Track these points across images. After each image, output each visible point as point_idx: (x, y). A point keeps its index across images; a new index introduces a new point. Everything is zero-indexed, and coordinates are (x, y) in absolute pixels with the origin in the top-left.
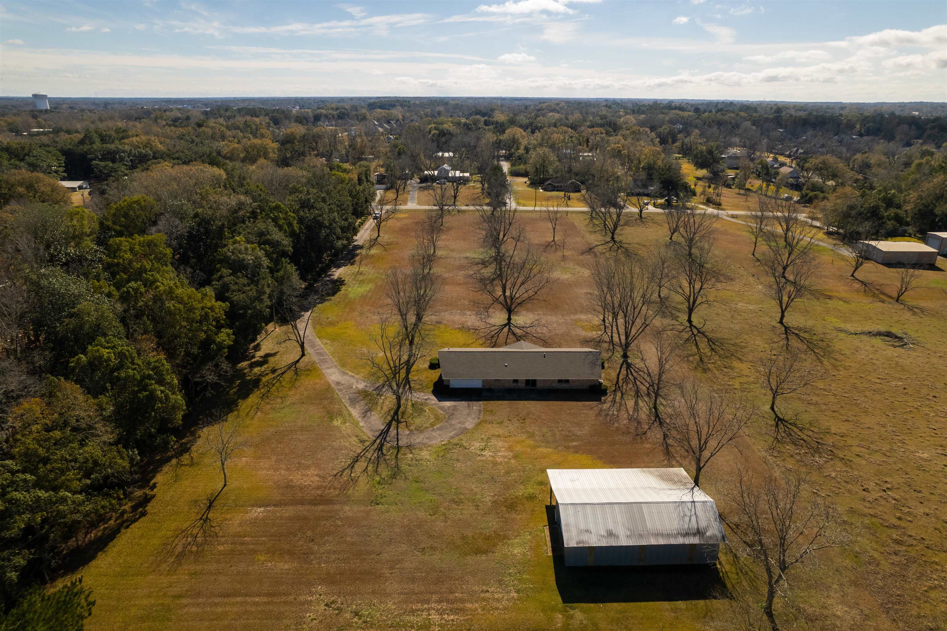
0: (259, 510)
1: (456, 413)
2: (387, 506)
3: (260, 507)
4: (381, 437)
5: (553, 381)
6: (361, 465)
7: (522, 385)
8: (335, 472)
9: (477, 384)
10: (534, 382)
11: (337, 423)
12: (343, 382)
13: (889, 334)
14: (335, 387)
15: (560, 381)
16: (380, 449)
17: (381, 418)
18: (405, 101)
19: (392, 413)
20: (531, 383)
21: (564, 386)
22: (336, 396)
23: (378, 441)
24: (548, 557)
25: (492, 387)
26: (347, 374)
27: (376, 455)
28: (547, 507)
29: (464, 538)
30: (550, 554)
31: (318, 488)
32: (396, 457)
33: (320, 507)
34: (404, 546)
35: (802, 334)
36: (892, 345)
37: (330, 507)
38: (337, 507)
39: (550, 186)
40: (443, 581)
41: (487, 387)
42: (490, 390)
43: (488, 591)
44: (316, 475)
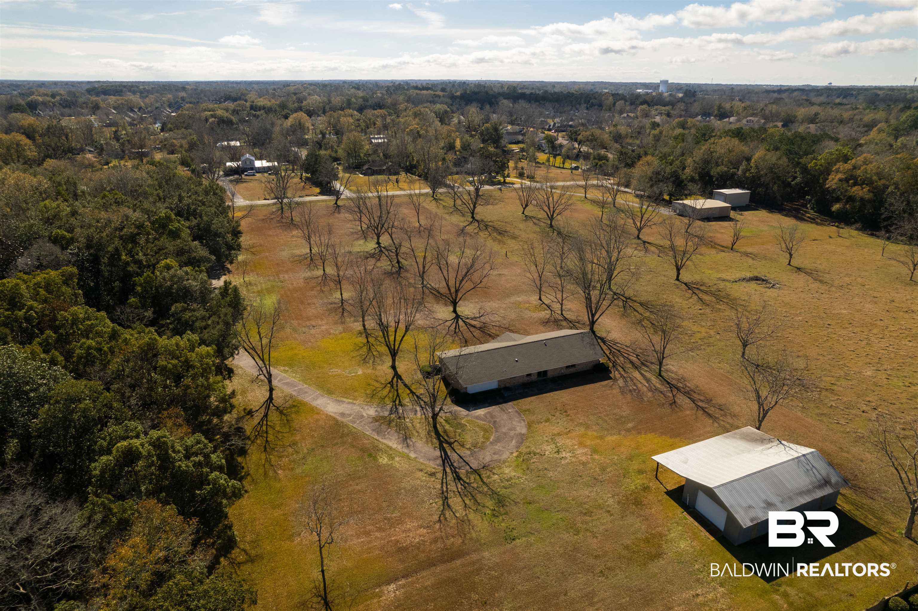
0: (392, 587)
1: (498, 420)
2: (524, 539)
3: (389, 584)
4: (447, 465)
5: (562, 368)
6: (455, 501)
7: (534, 378)
8: (436, 517)
9: (492, 384)
10: (545, 372)
11: (384, 460)
12: (347, 412)
13: (756, 279)
14: (344, 420)
15: (568, 367)
16: (458, 478)
17: (427, 442)
18: (132, 86)
19: (433, 434)
20: (543, 374)
21: (572, 370)
22: (354, 430)
23: (448, 470)
24: (713, 541)
25: (508, 385)
26: (343, 402)
27: (459, 486)
28: (665, 492)
29: (627, 547)
30: (712, 539)
31: (435, 540)
32: (484, 483)
33: (458, 562)
34: (580, 576)
35: (702, 288)
36: (767, 287)
37: (467, 559)
38: (474, 557)
39: (369, 171)
40: (651, 600)
41: (503, 386)
42: (507, 389)
43: (698, 595)
44: (421, 527)
